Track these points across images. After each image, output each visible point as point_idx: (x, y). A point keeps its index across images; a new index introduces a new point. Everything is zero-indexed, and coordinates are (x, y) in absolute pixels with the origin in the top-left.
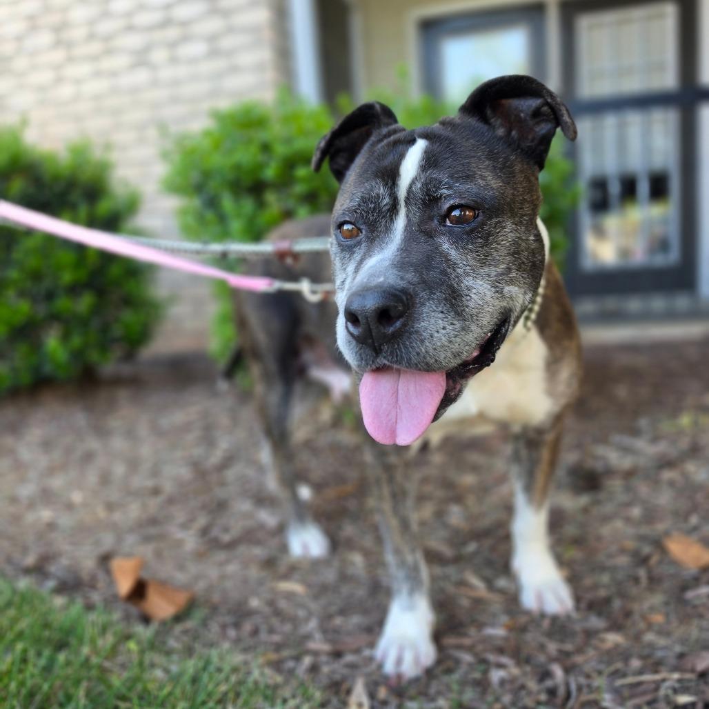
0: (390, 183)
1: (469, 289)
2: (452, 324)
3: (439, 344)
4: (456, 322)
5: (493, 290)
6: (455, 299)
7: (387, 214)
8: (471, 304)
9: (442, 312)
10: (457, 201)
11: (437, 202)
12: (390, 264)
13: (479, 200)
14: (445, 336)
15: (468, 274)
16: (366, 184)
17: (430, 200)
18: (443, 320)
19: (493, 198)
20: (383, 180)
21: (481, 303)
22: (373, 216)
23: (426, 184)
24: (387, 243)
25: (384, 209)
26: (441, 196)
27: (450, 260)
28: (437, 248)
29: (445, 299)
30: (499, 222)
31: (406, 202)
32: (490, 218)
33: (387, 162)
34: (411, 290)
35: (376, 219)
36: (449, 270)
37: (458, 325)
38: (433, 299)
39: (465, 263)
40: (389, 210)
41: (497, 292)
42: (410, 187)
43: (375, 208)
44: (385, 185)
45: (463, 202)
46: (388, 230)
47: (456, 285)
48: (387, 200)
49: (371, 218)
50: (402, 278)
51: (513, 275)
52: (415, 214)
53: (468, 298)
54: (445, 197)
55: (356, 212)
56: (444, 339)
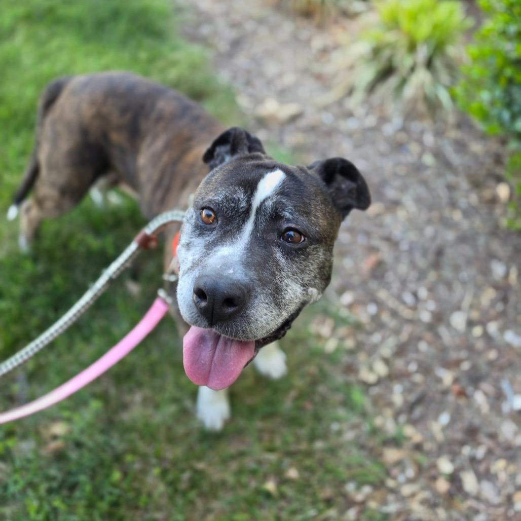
0: (249, 193)
1: (287, 286)
2: (272, 312)
3: (260, 325)
4: (274, 311)
5: (302, 288)
6: (277, 294)
7: (241, 214)
8: (287, 297)
9: (267, 304)
10: (293, 226)
11: (279, 220)
12: (239, 261)
13: (307, 230)
14: (265, 320)
15: (288, 277)
16: (231, 187)
17: (276, 216)
18: (266, 310)
19: (318, 232)
20: (245, 189)
21: (293, 296)
22: (232, 212)
23: (275, 204)
24: (237, 239)
25: (241, 210)
26: (283, 216)
27: (279, 265)
28: (272, 255)
29: (271, 294)
30: (317, 248)
31: (257, 211)
32: (311, 244)
33: (250, 176)
34: (251, 285)
35: (233, 216)
36: (277, 272)
37: (275, 313)
38: (263, 293)
39: (289, 270)
40: (243, 212)
41: (304, 290)
42: (264, 201)
43: (234, 208)
44: (246, 193)
45: (297, 227)
46: (239, 228)
47: (279, 283)
48: (244, 204)
49: (230, 214)
50: (246, 275)
51: (317, 281)
52: (261, 223)
53: (286, 292)
54: (286, 219)
55: (219, 205)
56: (264, 322)
